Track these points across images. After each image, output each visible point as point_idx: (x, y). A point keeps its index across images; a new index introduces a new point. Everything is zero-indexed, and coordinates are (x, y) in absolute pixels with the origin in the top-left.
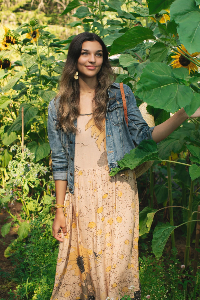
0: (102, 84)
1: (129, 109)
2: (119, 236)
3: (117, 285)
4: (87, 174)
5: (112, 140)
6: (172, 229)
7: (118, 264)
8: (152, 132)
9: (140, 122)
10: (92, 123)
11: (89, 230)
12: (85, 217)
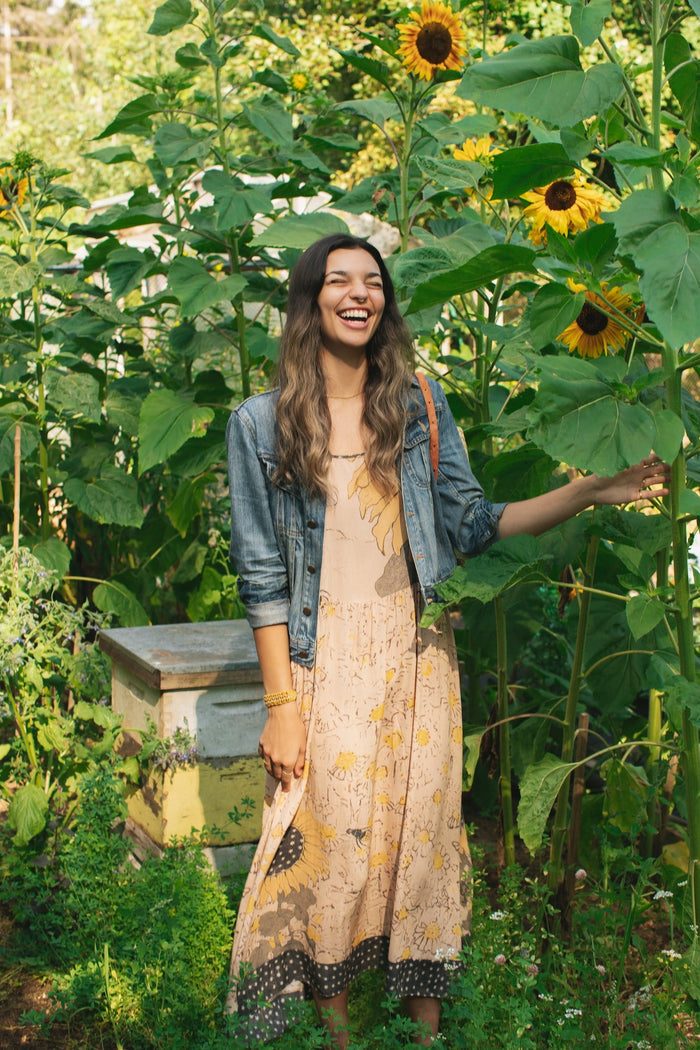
0: (385, 370)
1: (443, 447)
2: (421, 782)
3: (406, 914)
4: (346, 614)
5: (418, 526)
6: (566, 771)
7: (414, 854)
8: (499, 518)
9: (471, 487)
10: (365, 479)
11: (336, 774)
12: (329, 734)
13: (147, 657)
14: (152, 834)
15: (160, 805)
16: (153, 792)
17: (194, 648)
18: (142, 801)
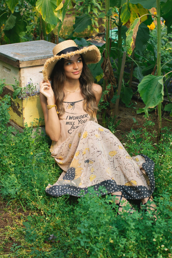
13: (11, 56)
14: (18, 123)
15: (21, 112)
16: (17, 108)
17: (28, 51)
18: (12, 111)
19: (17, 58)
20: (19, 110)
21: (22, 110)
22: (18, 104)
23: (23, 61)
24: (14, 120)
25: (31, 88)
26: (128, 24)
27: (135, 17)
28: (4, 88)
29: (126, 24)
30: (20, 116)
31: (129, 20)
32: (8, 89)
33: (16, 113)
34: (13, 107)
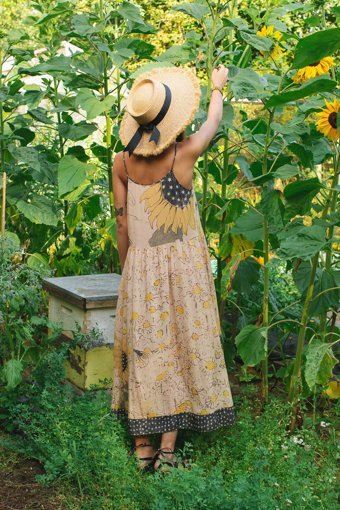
13: (75, 292)
14: (76, 384)
15: (83, 368)
16: (78, 362)
17: (97, 288)
18: (70, 367)
19: (83, 296)
20: (80, 365)
21: (84, 366)
22: (79, 357)
23: (90, 300)
24: (71, 379)
25: (96, 335)
26: (228, 259)
27: (237, 251)
28: (60, 336)
29: (226, 259)
30: (80, 373)
31: (230, 254)
32: (66, 336)
33: (75, 369)
34: (71, 361)
